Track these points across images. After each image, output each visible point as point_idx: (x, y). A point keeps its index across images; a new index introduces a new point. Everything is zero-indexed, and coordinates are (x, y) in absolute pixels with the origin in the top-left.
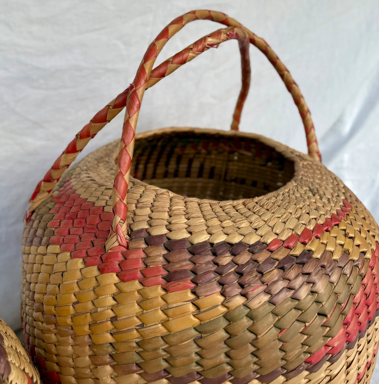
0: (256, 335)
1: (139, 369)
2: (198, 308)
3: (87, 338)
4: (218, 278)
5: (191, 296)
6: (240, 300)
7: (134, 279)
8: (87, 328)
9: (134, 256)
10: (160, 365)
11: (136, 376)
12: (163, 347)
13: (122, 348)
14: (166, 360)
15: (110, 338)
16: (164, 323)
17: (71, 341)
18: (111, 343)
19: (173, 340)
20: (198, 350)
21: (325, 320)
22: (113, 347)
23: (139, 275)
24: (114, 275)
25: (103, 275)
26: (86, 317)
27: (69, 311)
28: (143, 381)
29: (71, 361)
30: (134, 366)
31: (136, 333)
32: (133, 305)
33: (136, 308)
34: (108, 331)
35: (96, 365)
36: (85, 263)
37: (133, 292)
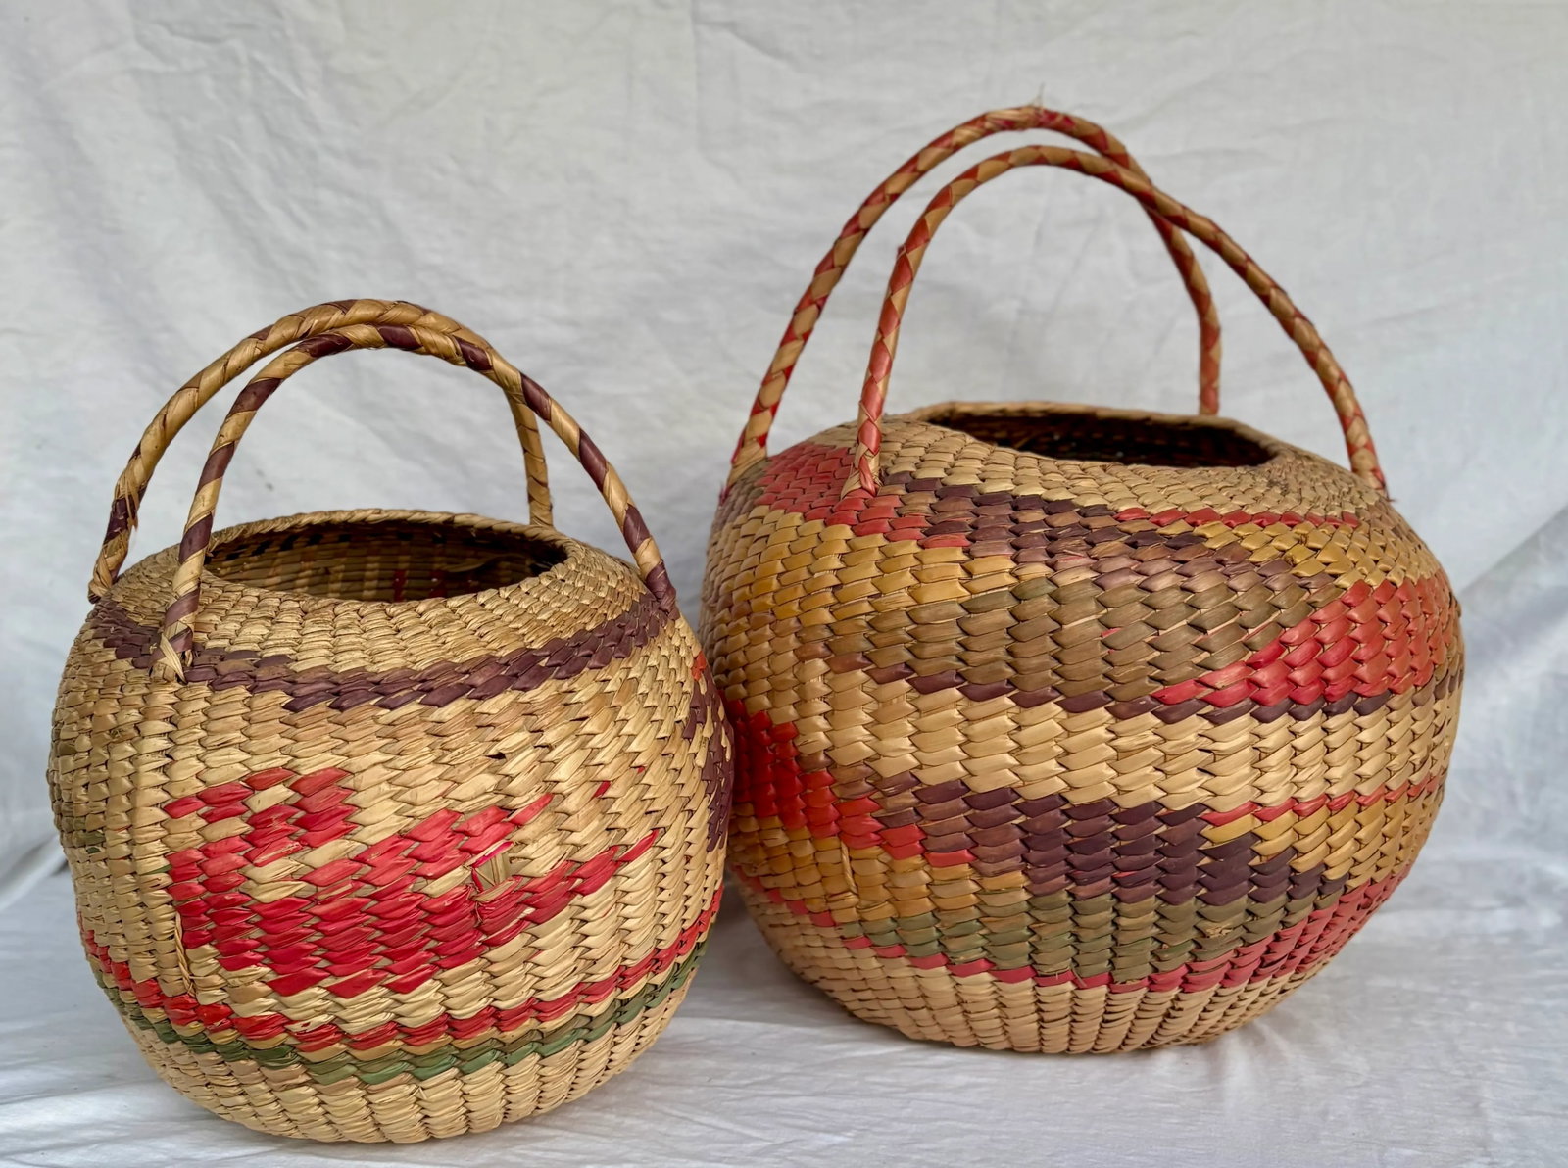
0: (1061, 624)
1: (866, 662)
2: (970, 574)
3: (793, 623)
4: (1013, 538)
5: (961, 556)
6: (1041, 570)
7: (876, 532)
8: (795, 607)
9: (882, 503)
10: (898, 655)
11: (860, 674)
12: (907, 629)
13: (845, 628)
14: (910, 650)
15: (828, 618)
16: (912, 591)
17: (769, 632)
18: (828, 625)
19: (925, 615)
20: (963, 638)
21: (1201, 636)
22: (832, 631)
23: (886, 526)
24: (848, 528)
25: (830, 527)
26: (795, 589)
27: (771, 584)
28: (872, 685)
29: (765, 667)
30: (860, 659)
31: (867, 608)
32: (870, 566)
33: (874, 571)
34: (825, 607)
35: (801, 660)
36: (805, 518)
37: (871, 550)
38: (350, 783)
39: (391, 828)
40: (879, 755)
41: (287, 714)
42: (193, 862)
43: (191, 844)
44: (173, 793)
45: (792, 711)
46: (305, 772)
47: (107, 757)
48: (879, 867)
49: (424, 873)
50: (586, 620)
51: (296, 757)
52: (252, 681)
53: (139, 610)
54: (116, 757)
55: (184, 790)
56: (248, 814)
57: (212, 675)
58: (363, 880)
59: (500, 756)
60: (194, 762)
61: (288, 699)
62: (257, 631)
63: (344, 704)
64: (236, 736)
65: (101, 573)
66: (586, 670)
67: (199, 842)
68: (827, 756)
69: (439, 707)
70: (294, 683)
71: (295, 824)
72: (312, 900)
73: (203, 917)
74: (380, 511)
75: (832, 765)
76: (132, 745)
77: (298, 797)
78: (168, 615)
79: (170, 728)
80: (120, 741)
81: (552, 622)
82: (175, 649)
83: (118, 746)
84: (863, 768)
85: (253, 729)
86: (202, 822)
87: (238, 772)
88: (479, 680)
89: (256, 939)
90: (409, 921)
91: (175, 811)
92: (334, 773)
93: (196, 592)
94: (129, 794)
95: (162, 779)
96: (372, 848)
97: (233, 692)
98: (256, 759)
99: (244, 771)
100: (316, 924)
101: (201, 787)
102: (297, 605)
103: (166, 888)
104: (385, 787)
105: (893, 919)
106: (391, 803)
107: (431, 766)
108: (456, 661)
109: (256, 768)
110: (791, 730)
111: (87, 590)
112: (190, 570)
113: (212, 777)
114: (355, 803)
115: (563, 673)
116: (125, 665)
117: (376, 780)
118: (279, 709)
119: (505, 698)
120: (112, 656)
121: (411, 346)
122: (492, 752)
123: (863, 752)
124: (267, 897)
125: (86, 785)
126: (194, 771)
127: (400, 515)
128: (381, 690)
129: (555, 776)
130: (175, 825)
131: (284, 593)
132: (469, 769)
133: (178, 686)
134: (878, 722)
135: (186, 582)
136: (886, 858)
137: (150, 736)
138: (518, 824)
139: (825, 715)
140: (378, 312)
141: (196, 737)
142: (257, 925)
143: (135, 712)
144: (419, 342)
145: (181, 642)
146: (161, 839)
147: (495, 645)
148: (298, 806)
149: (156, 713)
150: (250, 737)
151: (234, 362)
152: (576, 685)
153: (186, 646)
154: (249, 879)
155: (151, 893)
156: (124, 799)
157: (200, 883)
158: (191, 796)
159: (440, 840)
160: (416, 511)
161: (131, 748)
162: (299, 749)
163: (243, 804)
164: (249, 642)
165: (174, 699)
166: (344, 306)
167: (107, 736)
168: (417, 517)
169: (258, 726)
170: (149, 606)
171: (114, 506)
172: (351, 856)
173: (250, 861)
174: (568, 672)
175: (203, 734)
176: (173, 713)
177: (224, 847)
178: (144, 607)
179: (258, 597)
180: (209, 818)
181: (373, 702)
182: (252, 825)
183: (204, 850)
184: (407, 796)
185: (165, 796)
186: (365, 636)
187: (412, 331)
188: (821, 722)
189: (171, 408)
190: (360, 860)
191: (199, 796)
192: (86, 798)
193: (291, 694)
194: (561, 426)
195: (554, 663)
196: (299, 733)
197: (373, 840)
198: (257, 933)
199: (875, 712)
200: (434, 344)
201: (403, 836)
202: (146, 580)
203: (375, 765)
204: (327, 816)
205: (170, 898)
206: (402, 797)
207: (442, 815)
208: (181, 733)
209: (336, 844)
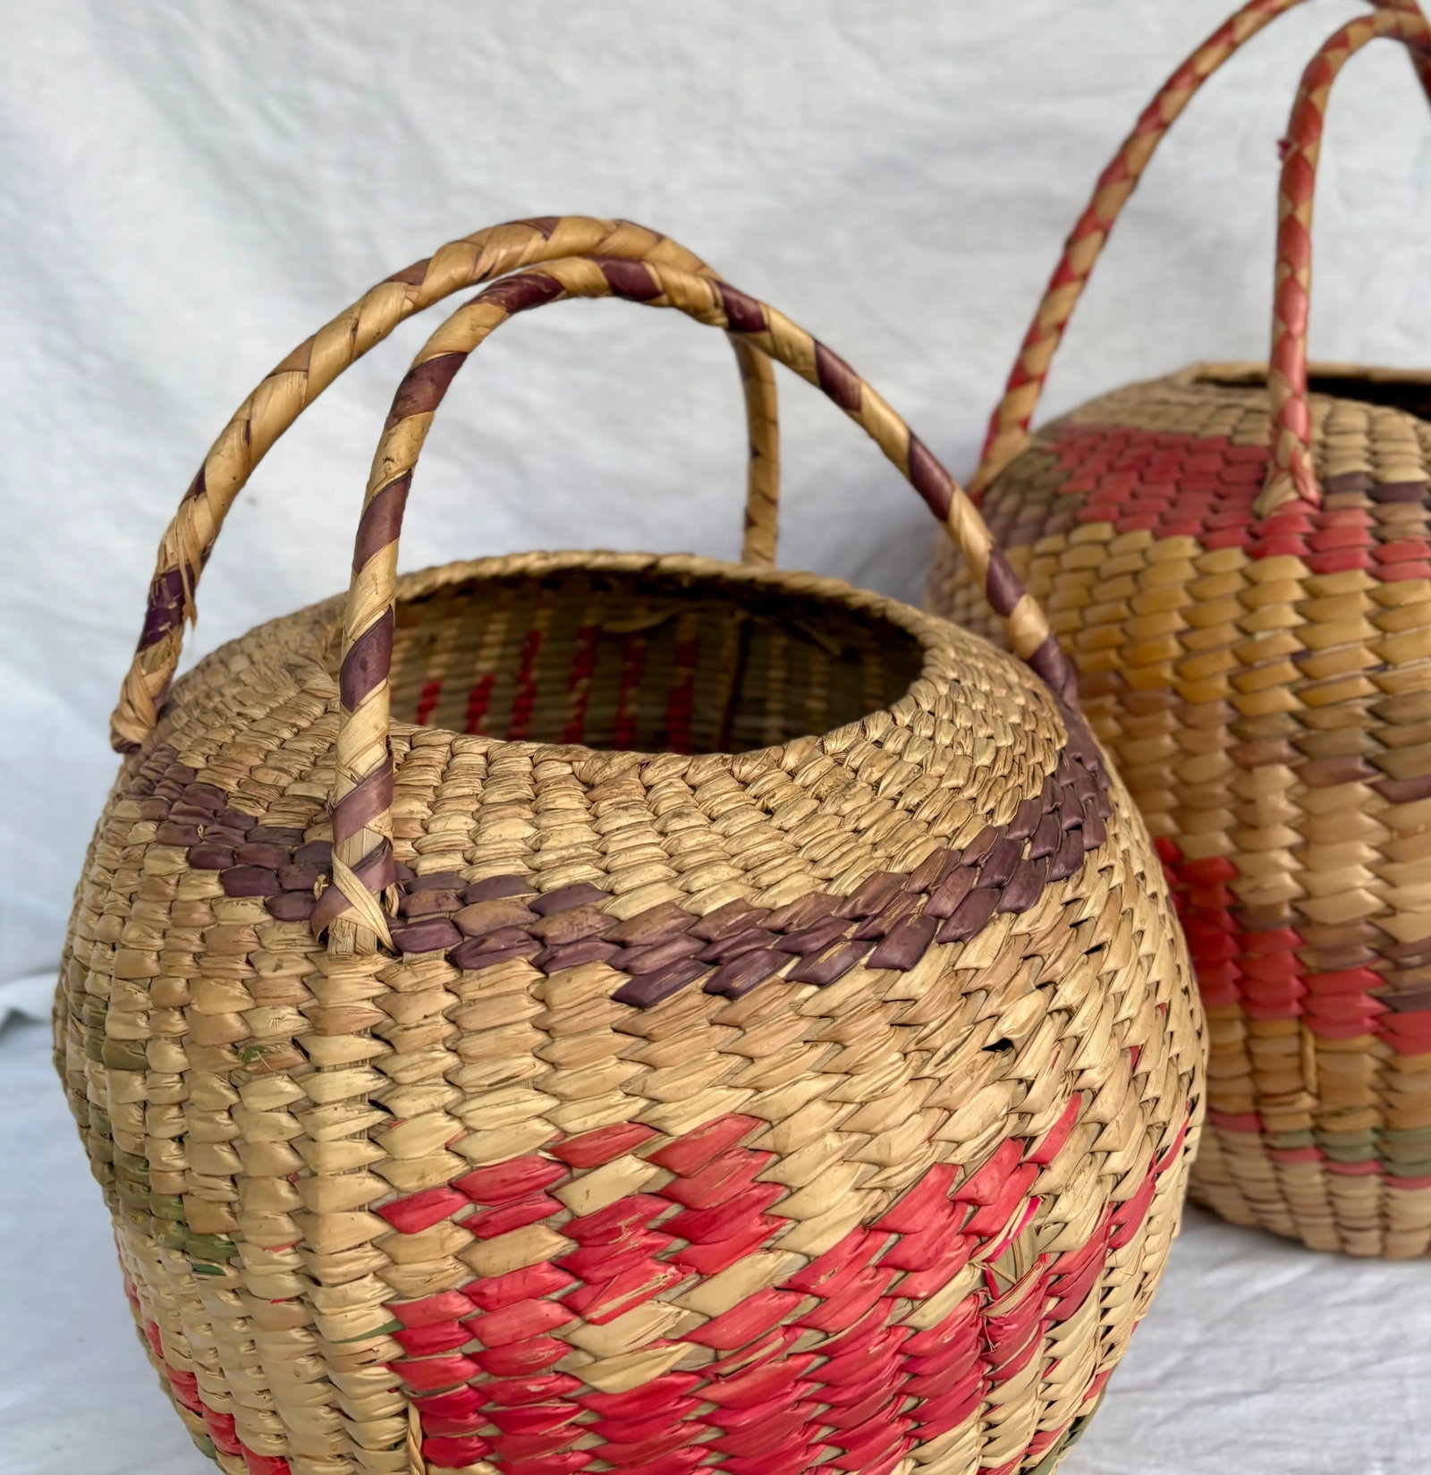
1: (1371, 770)
3: (1222, 708)
7: (1352, 568)
8: (1222, 684)
9: (1342, 520)
11: (1361, 789)
13: (1326, 718)
15: (1291, 702)
17: (1170, 720)
18: (1292, 713)
22: (1301, 722)
23: (1366, 560)
24: (1297, 561)
25: (1261, 560)
26: (1219, 656)
27: (1165, 650)
28: (1380, 804)
29: (1166, 772)
30: (1360, 766)
31: (1366, 686)
32: (1356, 623)
33: (1367, 630)
34: (1283, 685)
35: (1247, 768)
36: (1204, 545)
37: (1350, 596)
38: (767, 1142)
39: (848, 1218)
40: (1392, 910)
41: (624, 1013)
42: (448, 1319)
43: (445, 1284)
44: (397, 1183)
45: (1224, 842)
46: (681, 1129)
47: (233, 1098)
48: (1370, 1063)
49: (911, 1292)
50: (1039, 757)
51: (656, 1101)
52: (537, 944)
53: (252, 792)
54: (257, 1102)
55: (423, 1177)
56: (564, 1217)
57: (450, 937)
58: (801, 1324)
59: (1004, 1045)
60: (441, 1120)
61: (620, 981)
62: (512, 831)
63: (737, 984)
64: (526, 1065)
65: (137, 702)
66: (1086, 855)
67: (462, 1278)
68: (1294, 909)
69: (904, 970)
70: (623, 945)
71: (661, 1230)
72: (708, 1375)
73: (473, 1418)
74: (545, 555)
75: (1304, 921)
76: (292, 1079)
77: (666, 1179)
78: (332, 813)
79: (377, 1048)
80: (263, 1072)
81: (1000, 770)
82: (369, 888)
83: (259, 1085)
84: (1366, 929)
85: (560, 1050)
86: (464, 1237)
87: (538, 1135)
88: (947, 905)
89: (585, 1452)
90: (879, 1382)
91: (409, 1218)
92: (736, 1126)
93: (387, 765)
94: (293, 1179)
95: (370, 1153)
96: (815, 1264)
97: (506, 973)
98: (571, 1110)
99: (549, 1131)
100: (711, 1415)
101: (456, 1167)
102: (568, 770)
103: (391, 1365)
104: (832, 1141)
105: (1375, 1130)
106: (844, 1171)
107: (909, 1089)
108: (897, 869)
109: (573, 1126)
110: (1224, 868)
111: (108, 731)
112: (372, 722)
113: (486, 1149)
114: (781, 1177)
115: (1059, 870)
116: (251, 911)
117: (815, 1130)
118: (608, 1005)
119: (995, 935)
120: (213, 888)
121: (644, 293)
122: (993, 1040)
123: (1365, 904)
124: (616, 1381)
125: (180, 1140)
126: (444, 1137)
127: (576, 560)
128: (792, 945)
129: (1081, 1064)
130: (406, 1247)
131: (535, 746)
132: (968, 1081)
133: (381, 962)
134: (1389, 859)
135: (367, 748)
136: (1383, 1051)
137: (335, 1069)
138: (1042, 1164)
139: (1292, 850)
140: (597, 238)
141: (438, 1068)
142: (589, 1428)
143: (289, 1012)
144: (659, 286)
145: (376, 872)
146: (378, 1274)
147: (945, 827)
148: (667, 1195)
149: (345, 1020)
150: (555, 1066)
151: (368, 325)
152: (1083, 889)
153: (386, 879)
154: (576, 1348)
155: (358, 1375)
156: (283, 1189)
157: (467, 1357)
158: (440, 1188)
159: (935, 1226)
160: (597, 553)
161: (290, 1087)
162: (661, 1084)
163: (550, 1194)
164: (505, 857)
165: (377, 989)
166: (545, 225)
167: (229, 1057)
168: (601, 561)
169: (571, 1042)
170: (269, 780)
171: (156, 586)
172: (778, 1282)
173: (576, 1311)
174: (1067, 867)
175: (451, 1060)
176: (379, 1016)
177: (519, 1288)
178: (261, 785)
179: (486, 755)
180: (481, 1230)
181: (783, 973)
182: (571, 1237)
183: (473, 1294)
184: (871, 1151)
185: (379, 1186)
186: (718, 827)
187: (650, 269)
188: (1286, 859)
189: (258, 408)
190: (796, 1287)
191: (454, 1186)
192: (180, 1164)
193: (626, 970)
194: (878, 419)
195: (1041, 851)
196: (658, 1050)
197: (820, 1246)
198: (589, 1441)
199: (1385, 844)
200: (682, 291)
201: (870, 1228)
202: (241, 723)
203: (809, 1102)
204: (732, 1212)
205: (397, 1380)
206: (862, 1154)
207: (933, 1177)
208: (404, 1061)
209: (753, 1265)
